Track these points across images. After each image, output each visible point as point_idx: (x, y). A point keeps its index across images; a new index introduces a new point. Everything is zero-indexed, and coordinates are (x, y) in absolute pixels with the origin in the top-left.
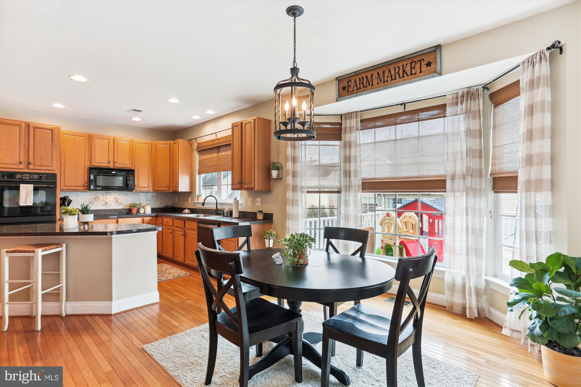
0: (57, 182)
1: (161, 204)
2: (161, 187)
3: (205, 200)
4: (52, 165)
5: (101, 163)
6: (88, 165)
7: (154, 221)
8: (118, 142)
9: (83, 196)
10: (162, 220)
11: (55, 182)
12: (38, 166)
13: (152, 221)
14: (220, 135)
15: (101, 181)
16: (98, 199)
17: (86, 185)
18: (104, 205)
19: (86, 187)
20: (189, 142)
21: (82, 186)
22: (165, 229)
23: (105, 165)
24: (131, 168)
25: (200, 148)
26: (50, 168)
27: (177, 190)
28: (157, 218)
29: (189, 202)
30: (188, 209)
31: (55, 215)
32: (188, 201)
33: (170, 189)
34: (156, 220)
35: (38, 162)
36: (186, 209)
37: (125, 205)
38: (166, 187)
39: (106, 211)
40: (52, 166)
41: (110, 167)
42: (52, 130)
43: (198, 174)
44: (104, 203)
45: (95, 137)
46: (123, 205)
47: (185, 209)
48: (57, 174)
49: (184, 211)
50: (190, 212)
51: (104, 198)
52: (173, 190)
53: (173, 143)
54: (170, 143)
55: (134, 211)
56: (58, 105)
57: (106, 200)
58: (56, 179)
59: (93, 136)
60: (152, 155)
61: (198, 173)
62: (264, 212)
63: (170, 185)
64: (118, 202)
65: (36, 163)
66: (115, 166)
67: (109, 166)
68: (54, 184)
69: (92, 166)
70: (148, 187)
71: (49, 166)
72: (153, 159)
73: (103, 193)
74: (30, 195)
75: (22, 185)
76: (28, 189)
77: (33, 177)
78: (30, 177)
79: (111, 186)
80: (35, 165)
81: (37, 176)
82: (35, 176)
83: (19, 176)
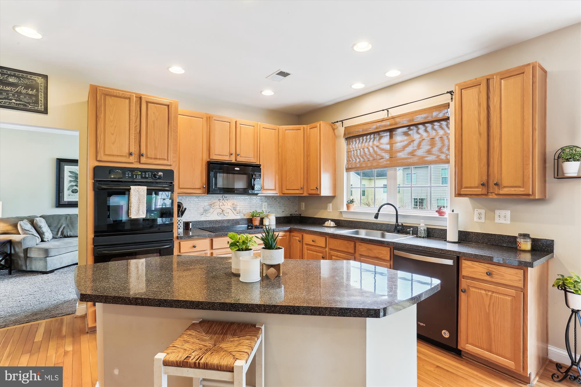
0: (174, 183)
1: (283, 211)
2: (292, 190)
3: (379, 211)
4: (168, 157)
5: (222, 155)
6: (206, 159)
7: (288, 237)
8: (241, 126)
9: (196, 202)
10: (301, 236)
11: (171, 183)
12: (151, 158)
13: (285, 237)
14: (393, 113)
15: (221, 180)
16: (213, 206)
17: (205, 186)
18: (221, 214)
19: (204, 189)
20: (332, 126)
21: (200, 189)
22: (307, 250)
23: (226, 158)
24: (256, 163)
25: (349, 133)
26: (166, 162)
27: (318, 194)
28: (291, 233)
29: (328, 211)
30: (332, 220)
31: (172, 231)
32: (326, 208)
33: (304, 192)
34: (290, 235)
35: (151, 154)
36: (330, 221)
37: (244, 214)
38: (298, 190)
39: (223, 222)
40: (168, 159)
41: (232, 161)
42: (168, 106)
43: (346, 172)
44: (220, 211)
45: (214, 118)
46: (242, 214)
47: (327, 220)
48: (174, 171)
49: (327, 224)
50: (335, 225)
51: (221, 204)
52: (309, 194)
53: (309, 128)
54: (304, 128)
55: (257, 223)
56: (177, 70)
57: (222, 207)
58: (173, 179)
59: (212, 117)
60: (279, 144)
61: (346, 169)
62: (531, 237)
63: (304, 187)
64: (236, 210)
65: (149, 155)
66: (237, 160)
67: (230, 160)
68: (171, 186)
69: (210, 159)
70: (275, 190)
71: (164, 159)
72: (280, 150)
73: (219, 198)
74: (143, 202)
75: (133, 188)
76: (141, 193)
77: (145, 175)
78: (141, 175)
79: (234, 189)
80: (147, 157)
81: (150, 174)
82: (147, 174)
83: (128, 174)
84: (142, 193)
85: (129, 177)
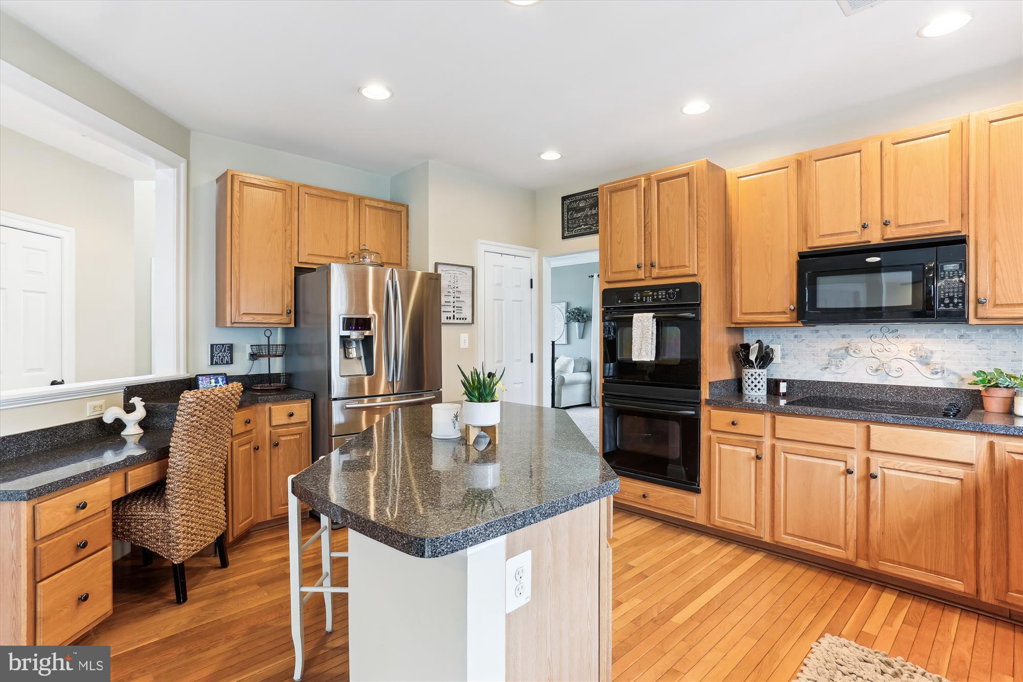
0: (702, 306)
4: (689, 262)
5: (837, 234)
6: (797, 249)
8: (897, 149)
11: (699, 305)
12: (666, 268)
16: (854, 352)
17: (793, 307)
18: (877, 370)
21: (784, 313)
23: (851, 239)
26: (687, 271)
35: (665, 260)
40: (690, 265)
41: (857, 242)
42: (688, 175)
44: (875, 364)
45: (816, 157)
46: (951, 377)
48: (702, 284)
51: (876, 347)
56: (697, 108)
57: (880, 357)
58: (699, 297)
65: (662, 264)
66: (886, 238)
67: (864, 240)
68: (697, 309)
69: (807, 248)
71: (685, 266)
73: (871, 332)
74: (646, 337)
75: (636, 316)
76: (644, 323)
77: (658, 295)
78: (653, 296)
79: (880, 308)
80: (660, 268)
81: (664, 293)
82: (660, 294)
83: (637, 297)
84: (646, 324)
85: (637, 300)
